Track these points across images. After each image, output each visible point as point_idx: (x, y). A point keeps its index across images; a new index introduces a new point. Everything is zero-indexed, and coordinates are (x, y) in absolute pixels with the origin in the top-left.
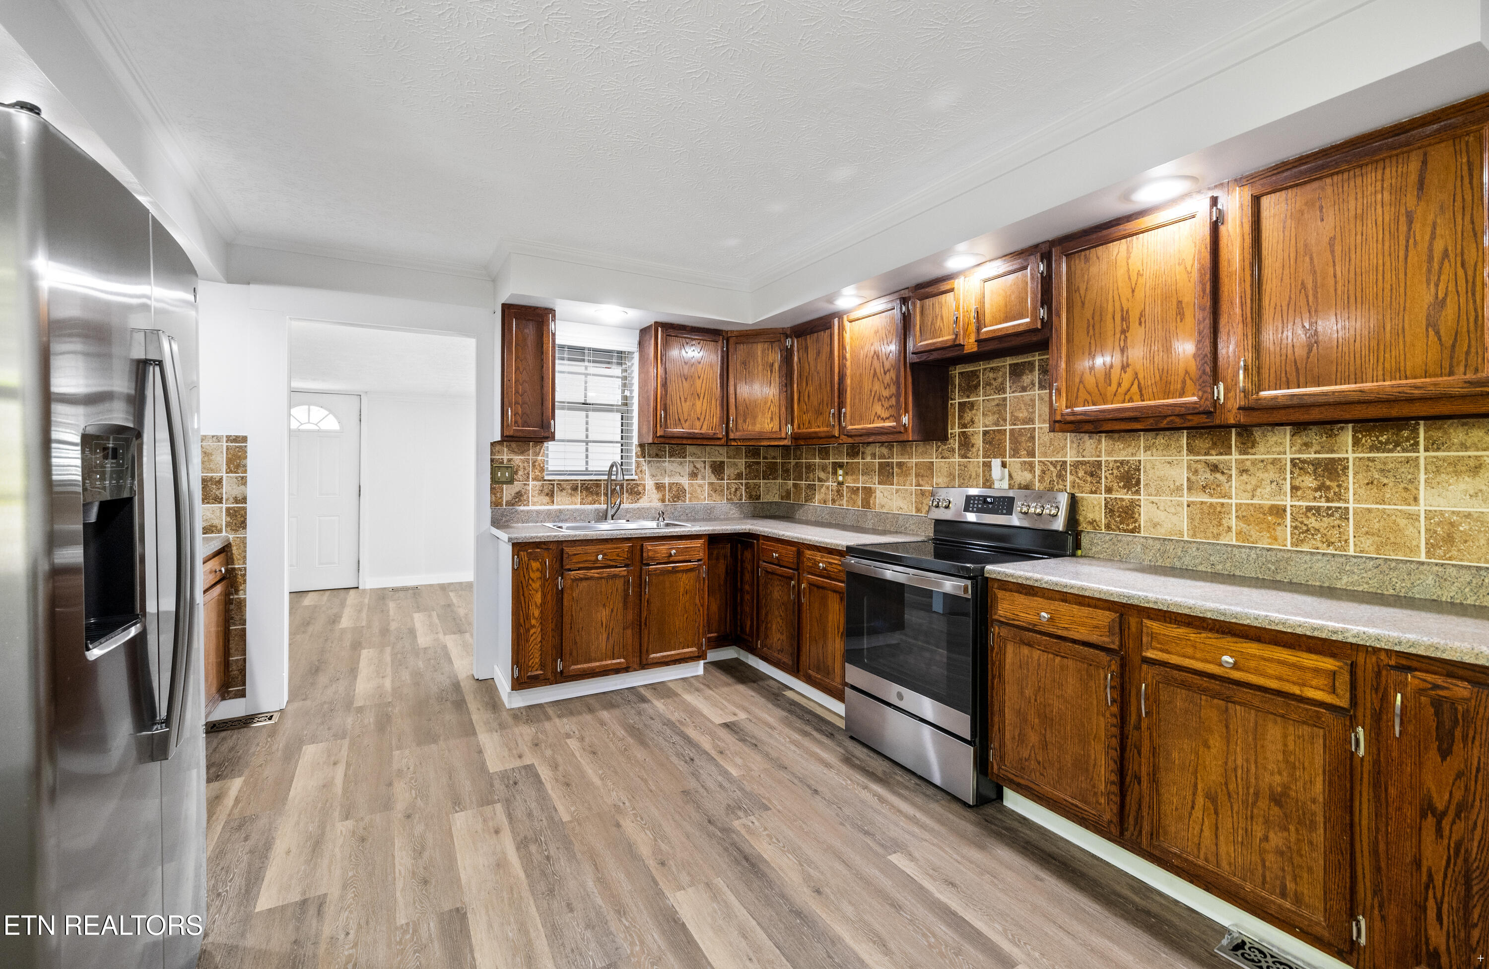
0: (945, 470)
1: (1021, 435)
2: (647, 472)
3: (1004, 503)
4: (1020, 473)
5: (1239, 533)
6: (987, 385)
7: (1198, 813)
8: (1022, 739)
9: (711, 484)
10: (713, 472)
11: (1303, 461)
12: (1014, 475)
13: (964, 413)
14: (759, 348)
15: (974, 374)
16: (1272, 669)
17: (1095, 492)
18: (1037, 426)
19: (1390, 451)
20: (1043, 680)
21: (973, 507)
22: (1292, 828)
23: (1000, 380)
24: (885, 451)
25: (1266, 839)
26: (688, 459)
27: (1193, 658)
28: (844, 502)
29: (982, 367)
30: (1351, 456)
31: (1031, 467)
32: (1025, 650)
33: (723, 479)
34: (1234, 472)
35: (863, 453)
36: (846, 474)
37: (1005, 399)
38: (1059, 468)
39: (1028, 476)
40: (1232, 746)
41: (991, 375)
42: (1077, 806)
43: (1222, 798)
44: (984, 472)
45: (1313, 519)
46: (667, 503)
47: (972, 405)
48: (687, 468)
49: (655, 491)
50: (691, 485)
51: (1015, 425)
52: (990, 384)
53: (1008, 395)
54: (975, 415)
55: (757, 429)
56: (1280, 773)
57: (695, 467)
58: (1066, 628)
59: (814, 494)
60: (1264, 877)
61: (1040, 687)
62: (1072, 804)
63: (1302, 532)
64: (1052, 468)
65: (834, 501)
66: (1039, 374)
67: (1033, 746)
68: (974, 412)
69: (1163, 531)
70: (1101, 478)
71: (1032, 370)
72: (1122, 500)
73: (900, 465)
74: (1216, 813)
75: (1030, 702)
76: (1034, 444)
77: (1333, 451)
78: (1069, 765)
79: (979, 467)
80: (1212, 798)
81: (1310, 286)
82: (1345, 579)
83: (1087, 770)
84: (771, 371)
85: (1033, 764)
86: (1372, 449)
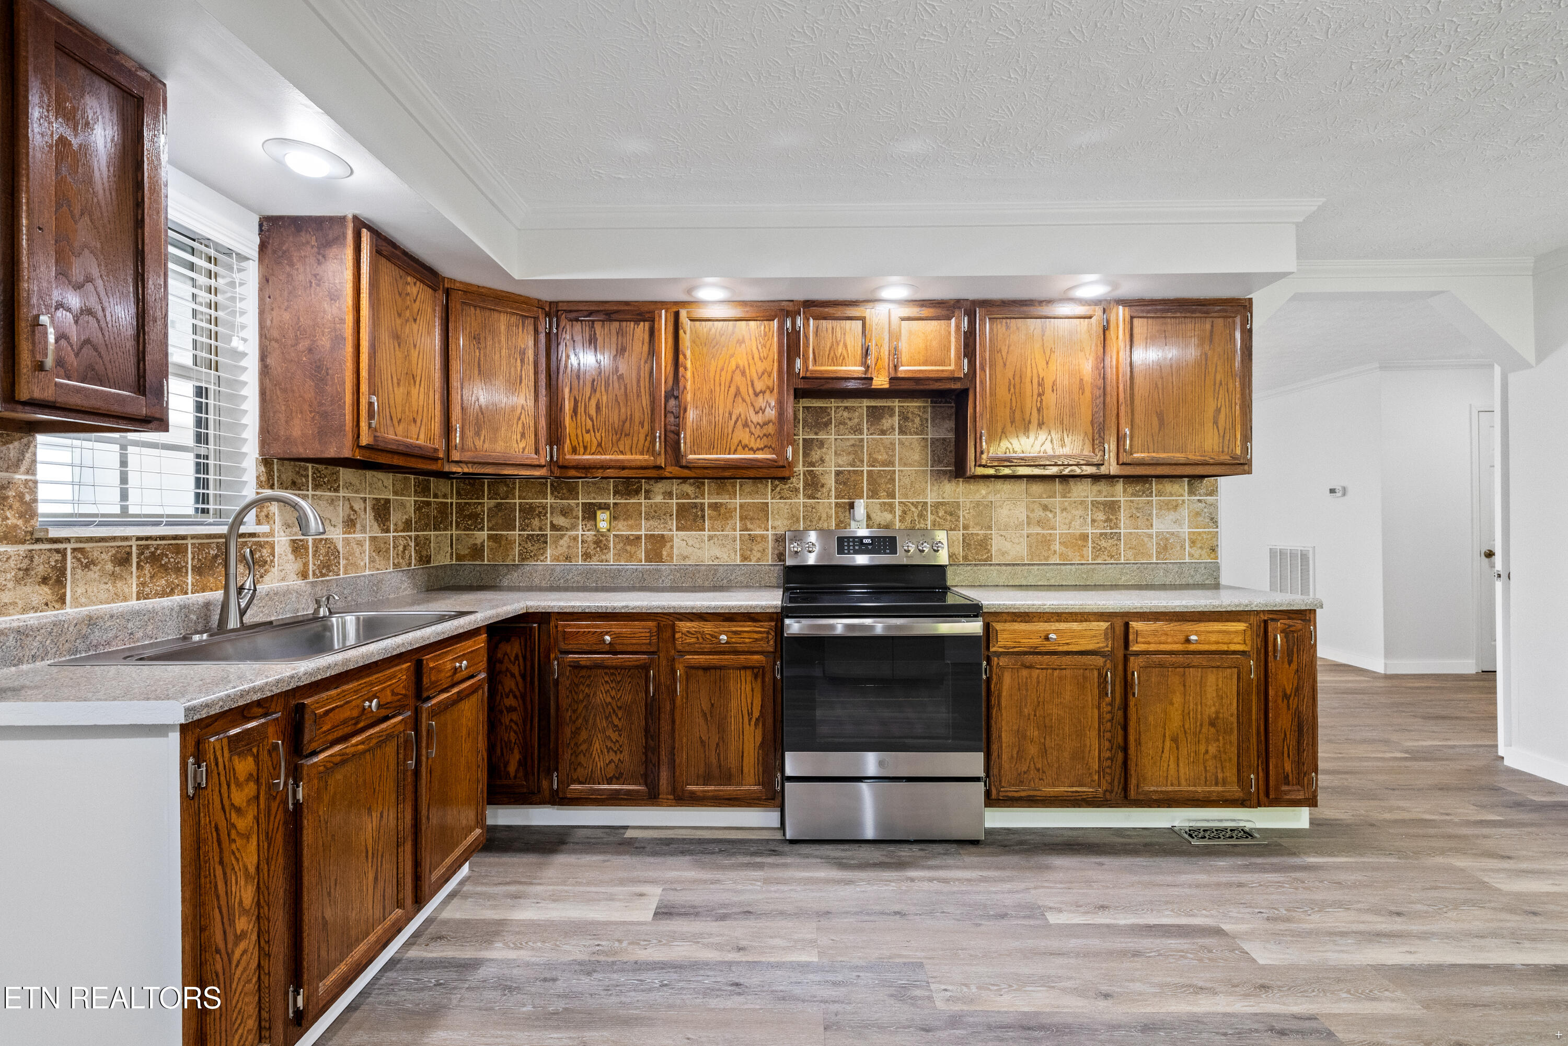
0: (785, 510)
1: (881, 476)
2: (277, 518)
3: (885, 543)
4: (879, 513)
5: (1061, 555)
6: (840, 423)
7: (1166, 754)
8: (1020, 755)
9: (373, 539)
10: (376, 519)
11: (1098, 502)
12: (873, 516)
13: (811, 450)
14: (502, 321)
15: (824, 410)
16: (1213, 638)
17: (954, 530)
18: (897, 469)
19: (1140, 496)
20: (1042, 695)
21: (849, 550)
22: (1221, 738)
23: (856, 420)
24: (688, 488)
25: (1207, 752)
26: (341, 494)
27: (1167, 643)
28: (611, 555)
29: (833, 405)
30: (1122, 499)
31: (891, 508)
32: (1025, 673)
33: (388, 531)
34: (1058, 511)
35: (647, 492)
36: (614, 518)
37: (862, 440)
38: (920, 508)
39: (888, 516)
40: (1187, 697)
41: (846, 414)
42: (1077, 792)
43: (1181, 736)
44: (836, 513)
45: (1103, 541)
46: (311, 579)
47: (821, 443)
48: (341, 511)
49: (291, 557)
50: (347, 542)
51: (873, 466)
52: (845, 424)
53: (865, 437)
54: (825, 454)
55: (499, 449)
56: (1214, 705)
57: (351, 508)
58: (1067, 644)
59: (545, 549)
60: (1206, 778)
61: (1039, 702)
62: (1073, 792)
63: (1098, 550)
64: (913, 509)
65: (587, 556)
66: (899, 420)
67: (1032, 757)
68: (824, 450)
69: (1009, 558)
70: (959, 517)
71: (892, 415)
72: (977, 535)
73: (715, 507)
74: (1178, 749)
75: (1029, 719)
76: (894, 486)
77: (1113, 496)
78: (1067, 760)
79: (831, 508)
80: (1175, 740)
81: (1160, 386)
82: (1123, 579)
83: (1083, 758)
84: (522, 361)
85: (1033, 773)
86: (1133, 495)
